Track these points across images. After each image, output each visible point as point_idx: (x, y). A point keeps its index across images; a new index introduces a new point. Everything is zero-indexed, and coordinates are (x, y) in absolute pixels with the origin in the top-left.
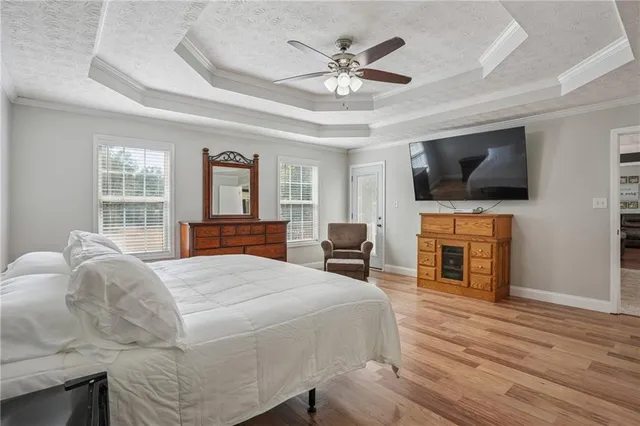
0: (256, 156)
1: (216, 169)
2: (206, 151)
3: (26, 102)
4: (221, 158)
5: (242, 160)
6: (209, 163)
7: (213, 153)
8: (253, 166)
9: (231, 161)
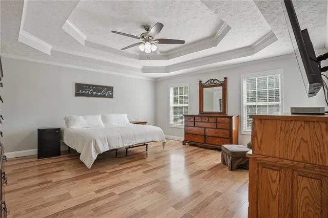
0: (226, 79)
1: (205, 89)
2: (200, 82)
3: (158, 80)
4: (207, 84)
5: (218, 82)
6: (202, 86)
7: (203, 82)
8: (224, 85)
9: (212, 84)
